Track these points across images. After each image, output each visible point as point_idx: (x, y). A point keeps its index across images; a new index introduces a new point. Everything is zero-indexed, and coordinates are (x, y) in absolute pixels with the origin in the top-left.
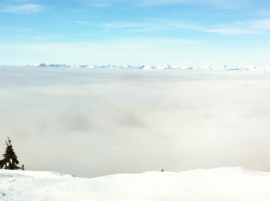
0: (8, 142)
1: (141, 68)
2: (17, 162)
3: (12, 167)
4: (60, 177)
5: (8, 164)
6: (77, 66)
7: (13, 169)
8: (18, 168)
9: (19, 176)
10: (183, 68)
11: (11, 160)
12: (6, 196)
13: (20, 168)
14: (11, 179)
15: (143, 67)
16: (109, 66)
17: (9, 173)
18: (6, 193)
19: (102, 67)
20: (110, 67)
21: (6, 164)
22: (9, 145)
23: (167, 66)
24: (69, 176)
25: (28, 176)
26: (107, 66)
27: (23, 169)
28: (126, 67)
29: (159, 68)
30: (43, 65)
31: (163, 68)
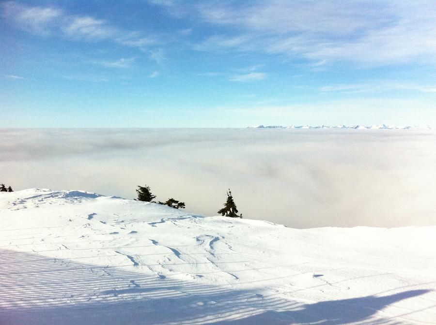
0: (229, 193)
1: (355, 128)
2: (237, 211)
3: (232, 215)
4: (273, 226)
5: (228, 212)
6: (293, 127)
7: (233, 217)
8: (237, 216)
9: (237, 223)
10: (400, 127)
11: (231, 209)
12: (225, 239)
13: (238, 216)
14: (231, 225)
15: (358, 127)
16: (323, 126)
17: (229, 220)
18: (225, 237)
19: (316, 128)
20: (324, 128)
21: (227, 213)
22: (230, 196)
23: (383, 126)
24: (282, 226)
25: (245, 224)
26: (321, 126)
27: (241, 218)
28: (341, 127)
29: (374, 127)
30: (262, 127)
31: (378, 127)
